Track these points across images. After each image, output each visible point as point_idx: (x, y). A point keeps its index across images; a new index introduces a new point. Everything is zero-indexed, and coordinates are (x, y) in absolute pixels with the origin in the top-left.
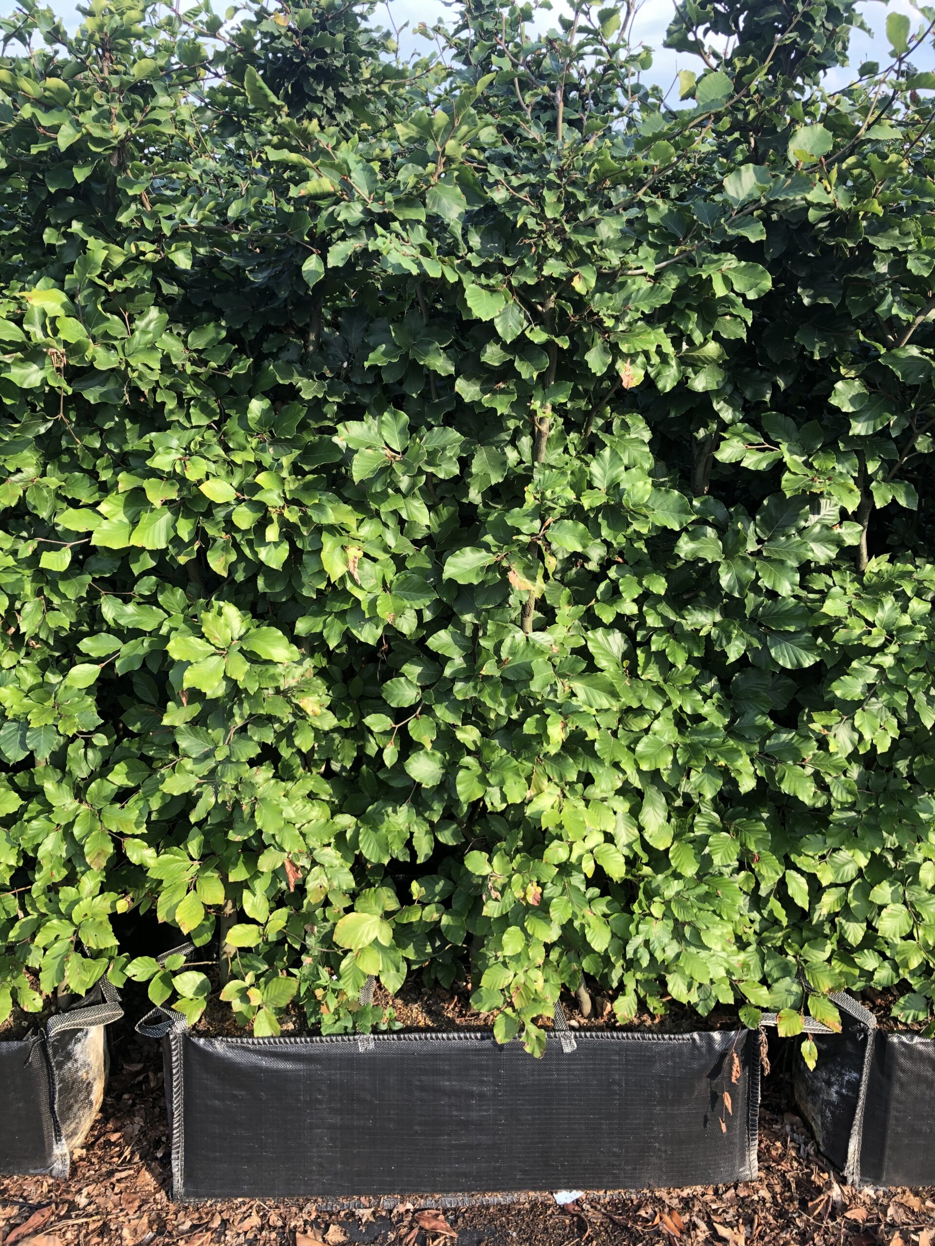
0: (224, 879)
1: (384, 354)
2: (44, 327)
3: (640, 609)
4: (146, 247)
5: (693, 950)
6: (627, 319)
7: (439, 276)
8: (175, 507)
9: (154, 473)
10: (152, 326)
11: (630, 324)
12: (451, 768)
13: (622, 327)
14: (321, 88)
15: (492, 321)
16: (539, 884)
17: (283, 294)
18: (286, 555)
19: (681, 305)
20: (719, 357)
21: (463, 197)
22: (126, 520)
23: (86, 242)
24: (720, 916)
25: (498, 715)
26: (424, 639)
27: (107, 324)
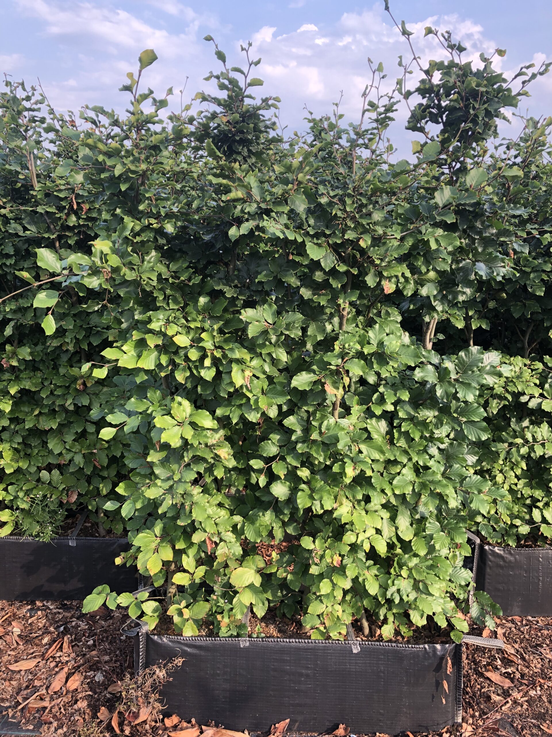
0: (173, 548)
1: (265, 276)
2: (101, 259)
3: (395, 408)
4: (153, 221)
5: (424, 596)
6: (387, 260)
7: (293, 239)
8: (161, 349)
9: (151, 331)
10: (153, 259)
11: (389, 262)
12: (294, 490)
13: (384, 264)
14: (241, 148)
15: (319, 260)
16: (340, 555)
17: (218, 246)
18: (214, 373)
19: (415, 253)
20: (436, 279)
21: (306, 200)
22: (135, 355)
23: (123, 219)
24: (439, 577)
25: (319, 462)
26: (282, 421)
27: (131, 258)
